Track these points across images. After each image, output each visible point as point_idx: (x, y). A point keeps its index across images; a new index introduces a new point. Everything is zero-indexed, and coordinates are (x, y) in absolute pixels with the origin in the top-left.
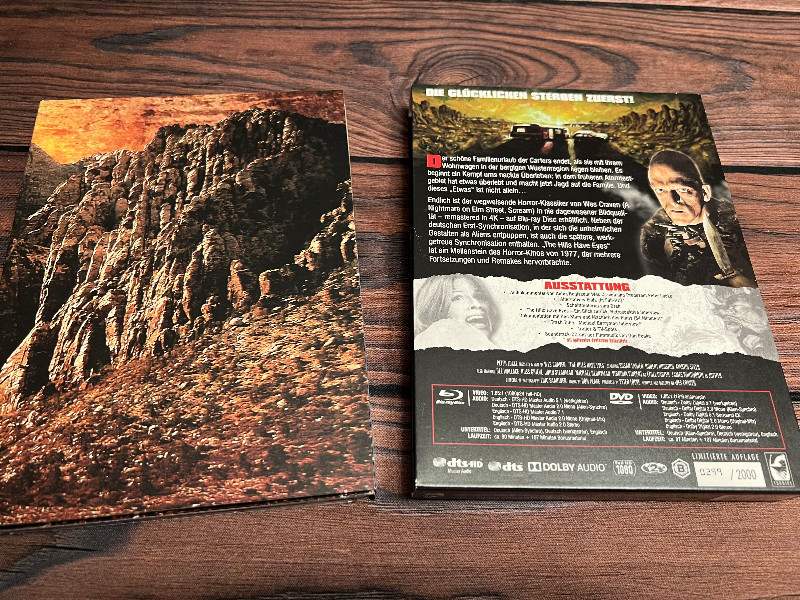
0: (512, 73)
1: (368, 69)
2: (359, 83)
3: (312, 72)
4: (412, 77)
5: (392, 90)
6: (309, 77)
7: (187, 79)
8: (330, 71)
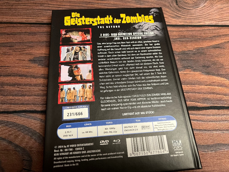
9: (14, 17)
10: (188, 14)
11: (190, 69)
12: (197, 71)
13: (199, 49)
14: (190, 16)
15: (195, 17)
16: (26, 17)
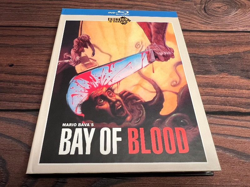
0: (239, 4)
1: (186, 3)
2: (184, 7)
3: (165, 3)
4: (203, 5)
5: (197, 9)
6: (165, 5)
7: (120, 6)
8: (172, 3)
9: (34, 22)
10: (218, 21)
11: (227, 72)
12: (236, 75)
13: (235, 54)
14: (220, 23)
15: (226, 24)
16: (46, 22)
